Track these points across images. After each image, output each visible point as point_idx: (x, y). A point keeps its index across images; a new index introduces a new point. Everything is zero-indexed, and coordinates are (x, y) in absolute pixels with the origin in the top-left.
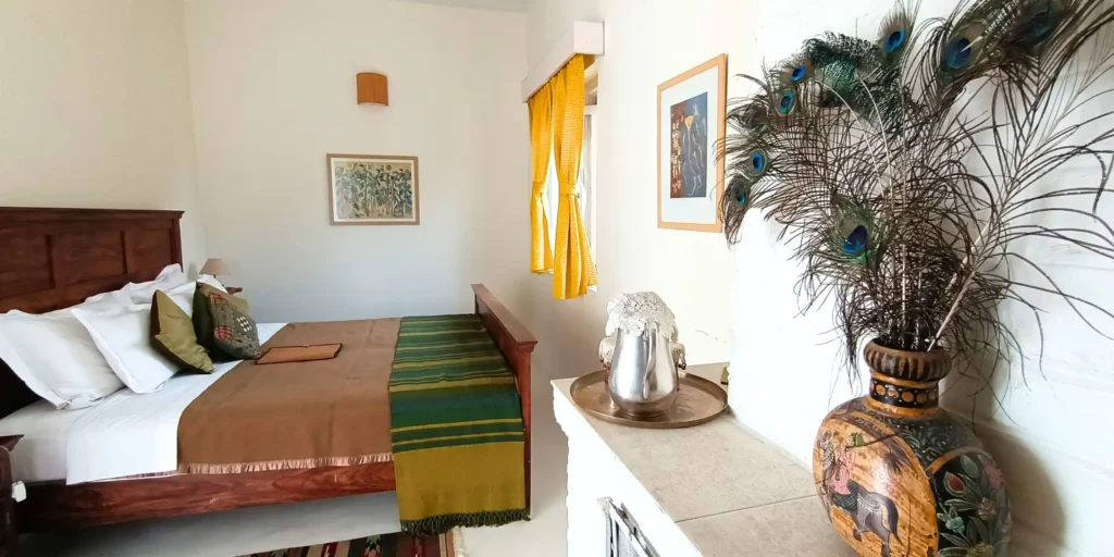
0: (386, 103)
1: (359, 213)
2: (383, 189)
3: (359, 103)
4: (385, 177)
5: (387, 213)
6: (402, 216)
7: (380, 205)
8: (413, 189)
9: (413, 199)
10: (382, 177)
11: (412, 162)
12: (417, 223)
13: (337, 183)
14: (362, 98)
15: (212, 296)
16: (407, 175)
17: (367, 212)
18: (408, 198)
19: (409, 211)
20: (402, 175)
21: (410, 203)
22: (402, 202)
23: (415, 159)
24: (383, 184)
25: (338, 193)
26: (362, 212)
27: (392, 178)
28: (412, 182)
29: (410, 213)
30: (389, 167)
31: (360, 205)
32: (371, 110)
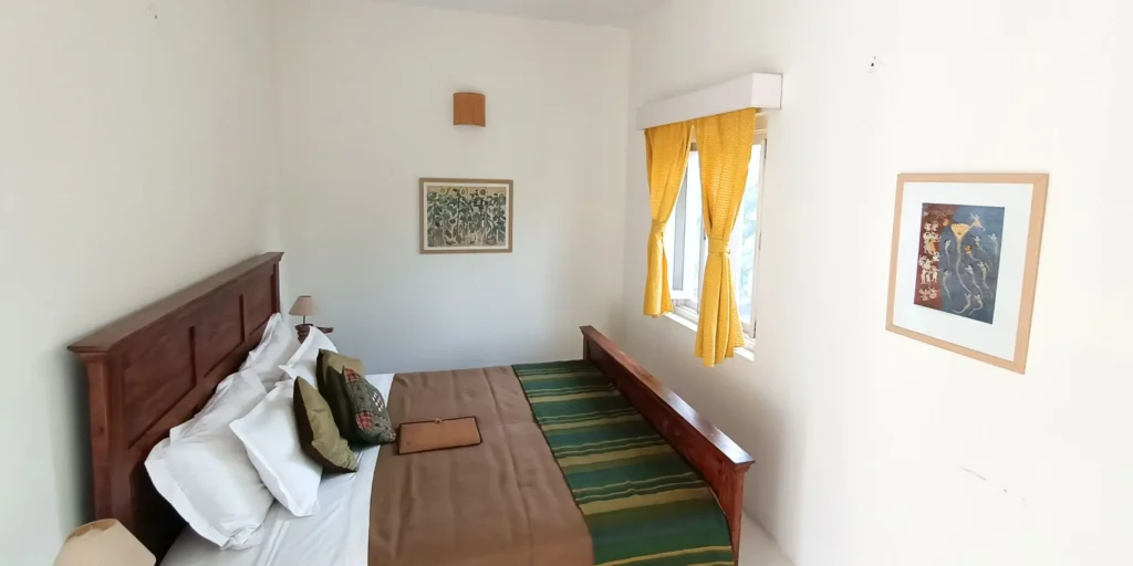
0: (483, 125)
1: (449, 240)
2: (476, 215)
3: (455, 124)
4: (479, 202)
5: (479, 240)
6: (495, 243)
7: (472, 232)
8: (507, 215)
9: (507, 225)
10: (475, 202)
11: (507, 186)
12: (510, 250)
13: (429, 209)
14: (460, 119)
15: (345, 374)
16: (501, 200)
17: (459, 239)
18: (501, 223)
19: (502, 238)
20: (496, 200)
21: (504, 229)
22: (495, 228)
23: (510, 183)
24: (476, 209)
25: (429, 219)
26: (454, 239)
27: (486, 203)
28: (506, 208)
29: (503, 240)
30: (483, 192)
31: (451, 232)
32: (469, 131)
